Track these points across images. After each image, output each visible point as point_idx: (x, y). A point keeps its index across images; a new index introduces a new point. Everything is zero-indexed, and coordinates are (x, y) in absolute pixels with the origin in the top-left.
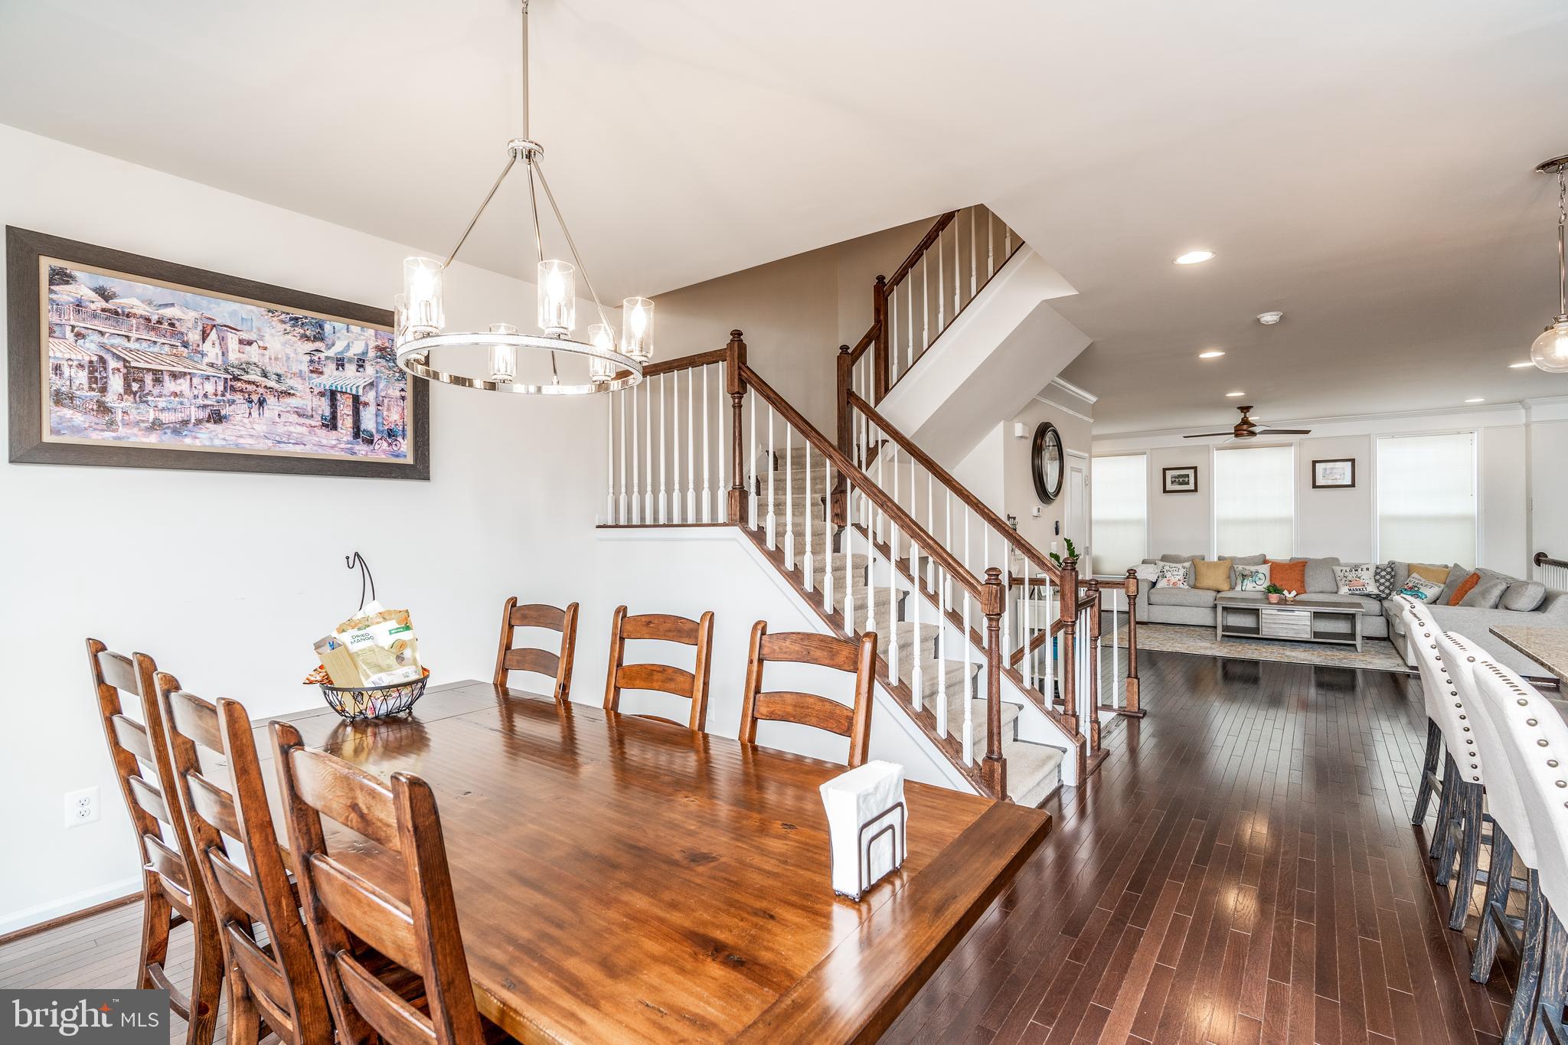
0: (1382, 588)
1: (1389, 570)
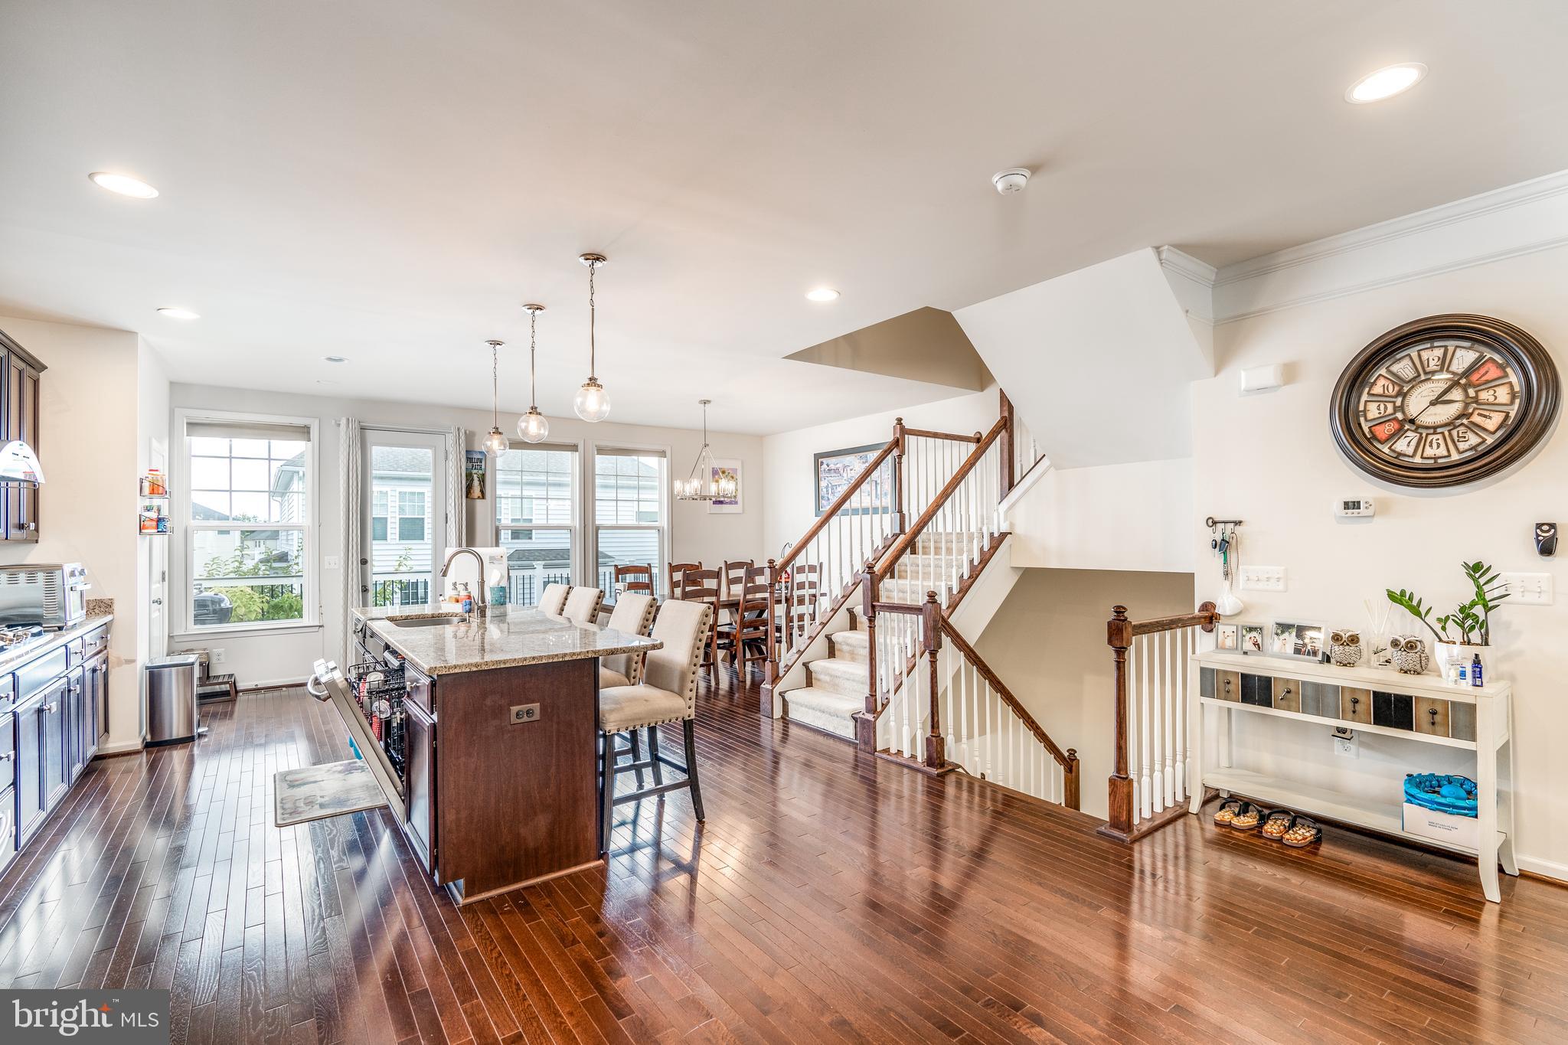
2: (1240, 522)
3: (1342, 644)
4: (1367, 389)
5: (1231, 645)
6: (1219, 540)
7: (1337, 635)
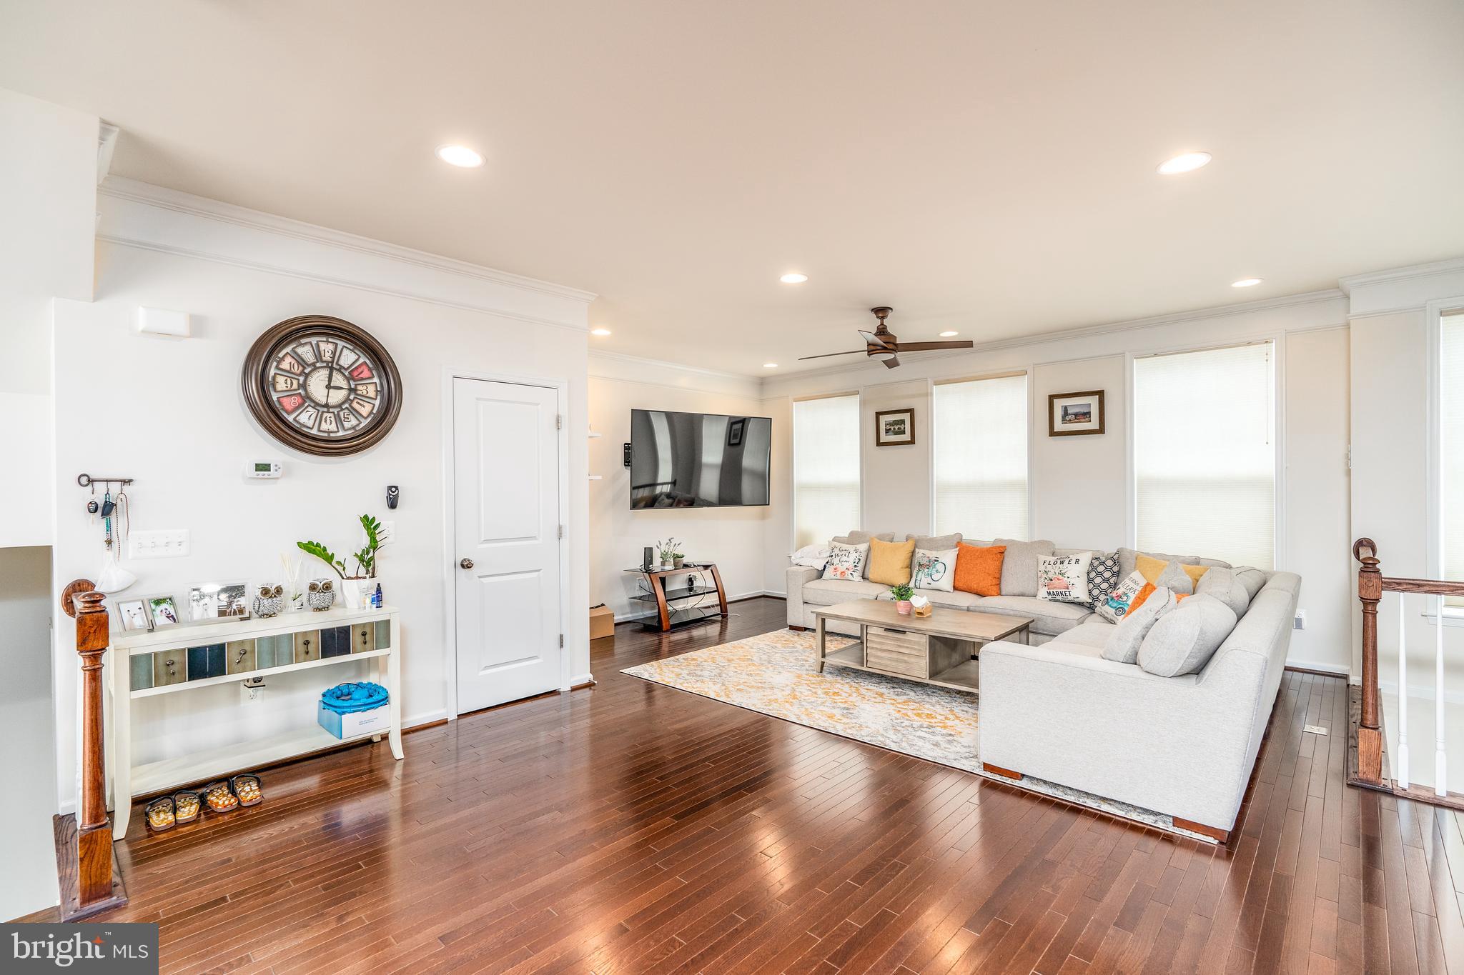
0: (1096, 592)
1: (1109, 563)
2: (130, 481)
3: (271, 597)
4: (275, 364)
5: (141, 623)
6: (101, 503)
7: (265, 589)
